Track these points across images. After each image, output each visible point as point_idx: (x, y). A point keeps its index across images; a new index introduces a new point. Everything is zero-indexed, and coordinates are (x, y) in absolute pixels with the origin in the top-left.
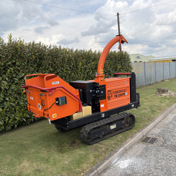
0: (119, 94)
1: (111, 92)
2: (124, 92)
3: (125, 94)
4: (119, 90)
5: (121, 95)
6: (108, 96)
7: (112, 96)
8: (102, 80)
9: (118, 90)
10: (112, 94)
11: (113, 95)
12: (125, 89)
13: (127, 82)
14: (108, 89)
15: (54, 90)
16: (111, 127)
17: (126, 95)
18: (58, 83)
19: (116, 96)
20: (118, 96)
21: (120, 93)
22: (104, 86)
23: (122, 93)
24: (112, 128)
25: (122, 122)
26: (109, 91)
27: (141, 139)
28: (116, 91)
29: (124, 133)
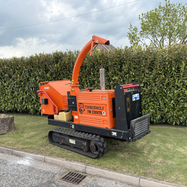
0: (93, 110)
1: (83, 105)
2: (100, 110)
3: (101, 113)
4: (94, 105)
5: (96, 113)
6: (80, 109)
7: (84, 110)
8: (72, 91)
9: (92, 105)
10: (85, 108)
11: (86, 110)
12: (102, 106)
13: (104, 98)
14: (79, 101)
15: (40, 93)
16: (70, 140)
17: (104, 115)
18: (48, 88)
19: (90, 112)
20: (92, 112)
21: (95, 110)
22: (75, 97)
23: (98, 110)
24: (71, 142)
25: (83, 143)
26: (81, 104)
27: (77, 171)
28: (89, 105)
29: (80, 155)
